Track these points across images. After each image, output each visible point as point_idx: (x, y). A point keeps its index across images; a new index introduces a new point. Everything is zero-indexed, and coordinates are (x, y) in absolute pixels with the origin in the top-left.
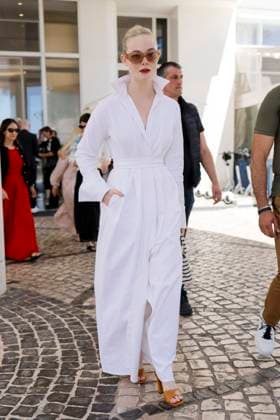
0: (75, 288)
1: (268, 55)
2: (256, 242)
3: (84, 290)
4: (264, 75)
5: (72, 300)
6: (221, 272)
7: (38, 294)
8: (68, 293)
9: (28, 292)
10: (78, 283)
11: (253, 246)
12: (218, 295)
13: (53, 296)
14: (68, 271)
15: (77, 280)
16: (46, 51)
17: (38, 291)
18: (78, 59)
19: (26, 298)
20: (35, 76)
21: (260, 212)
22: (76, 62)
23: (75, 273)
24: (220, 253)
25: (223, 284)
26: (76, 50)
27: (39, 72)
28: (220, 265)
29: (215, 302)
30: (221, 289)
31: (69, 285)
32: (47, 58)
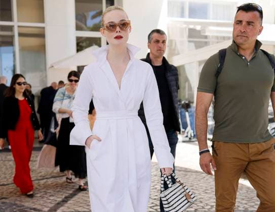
0: (50, 201)
1: (192, 27)
2: (181, 168)
3: (57, 202)
4: (190, 41)
5: (49, 209)
6: (156, 188)
7: (24, 206)
8: (45, 204)
9: (15, 204)
10: (52, 198)
11: (180, 171)
12: (152, 203)
13: (34, 207)
14: (44, 190)
15: (50, 196)
16: (19, 21)
17: (23, 204)
18: (44, 28)
19: (15, 208)
20: (9, 40)
21: (201, 153)
22: (42, 30)
23: (49, 191)
24: (156, 176)
25: (156, 196)
26: (43, 21)
27: (12, 37)
28: (155, 184)
29: (151, 207)
30: (155, 199)
31: (45, 199)
32: (19, 27)
